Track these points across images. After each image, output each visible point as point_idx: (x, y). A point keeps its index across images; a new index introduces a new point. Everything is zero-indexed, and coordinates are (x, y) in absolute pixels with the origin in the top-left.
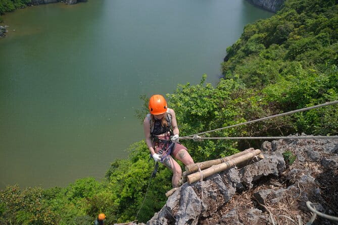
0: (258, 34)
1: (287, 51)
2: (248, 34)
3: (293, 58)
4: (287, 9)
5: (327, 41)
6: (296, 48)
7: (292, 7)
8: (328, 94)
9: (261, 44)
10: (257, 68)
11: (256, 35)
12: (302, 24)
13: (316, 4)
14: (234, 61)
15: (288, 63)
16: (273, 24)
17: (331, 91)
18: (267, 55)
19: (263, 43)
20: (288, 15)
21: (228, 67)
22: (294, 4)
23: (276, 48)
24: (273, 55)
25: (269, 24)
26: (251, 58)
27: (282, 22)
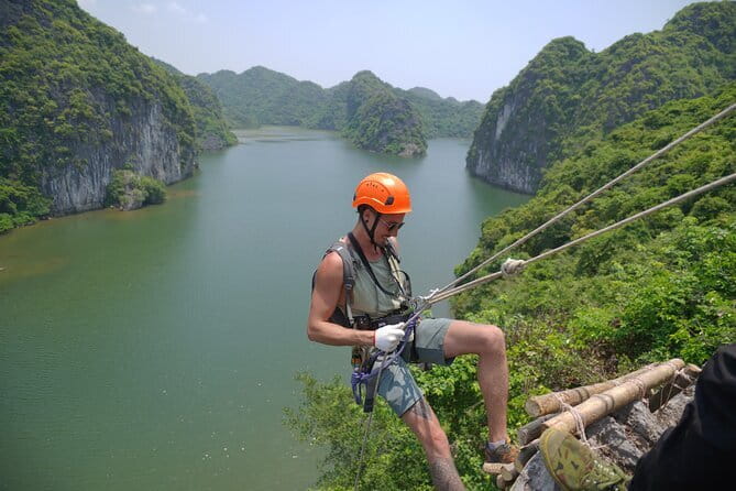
0: (512, 233)
1: (577, 260)
2: (493, 237)
3: (594, 272)
4: (553, 184)
5: (644, 233)
6: (592, 252)
7: (562, 180)
8: (707, 303)
9: (522, 253)
10: (527, 298)
11: (509, 237)
12: (589, 209)
13: (601, 174)
14: (474, 293)
15: (585, 280)
16: (535, 213)
17: (710, 298)
18: (538, 271)
19: (525, 250)
20: (558, 196)
21: (464, 306)
22: (564, 176)
23: (554, 256)
24: (552, 272)
25: (528, 213)
26: (507, 282)
27: (551, 207)
